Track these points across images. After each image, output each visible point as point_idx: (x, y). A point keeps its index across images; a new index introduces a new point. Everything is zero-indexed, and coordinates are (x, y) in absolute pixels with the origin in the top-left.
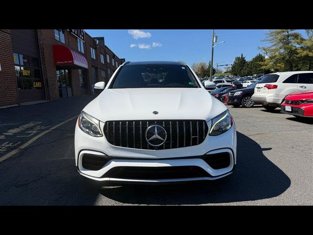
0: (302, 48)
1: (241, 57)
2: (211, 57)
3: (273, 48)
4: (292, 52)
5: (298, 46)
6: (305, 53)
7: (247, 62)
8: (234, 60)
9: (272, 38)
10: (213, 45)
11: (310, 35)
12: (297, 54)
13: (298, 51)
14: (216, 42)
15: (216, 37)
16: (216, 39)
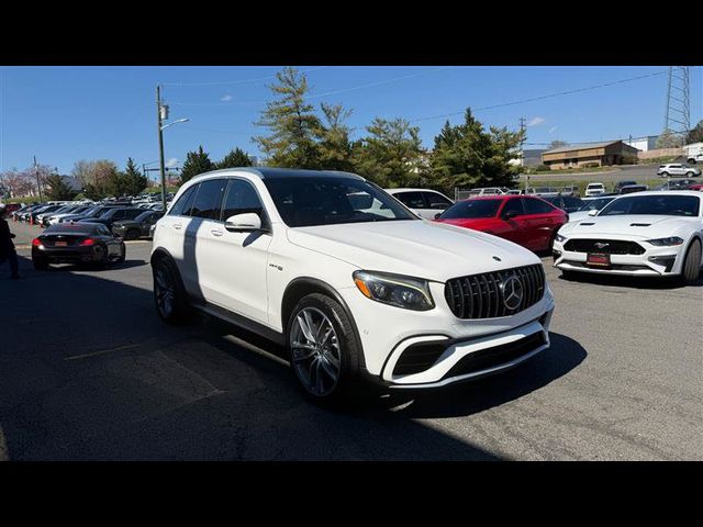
0: (323, 144)
1: (198, 153)
2: (159, 153)
3: (277, 140)
4: (312, 151)
5: (317, 141)
6: (331, 154)
7: (213, 164)
8: (186, 159)
9: (272, 120)
10: (161, 125)
11: (333, 123)
12: (320, 155)
13: (321, 150)
14: (167, 117)
15: (167, 107)
16: (167, 113)
